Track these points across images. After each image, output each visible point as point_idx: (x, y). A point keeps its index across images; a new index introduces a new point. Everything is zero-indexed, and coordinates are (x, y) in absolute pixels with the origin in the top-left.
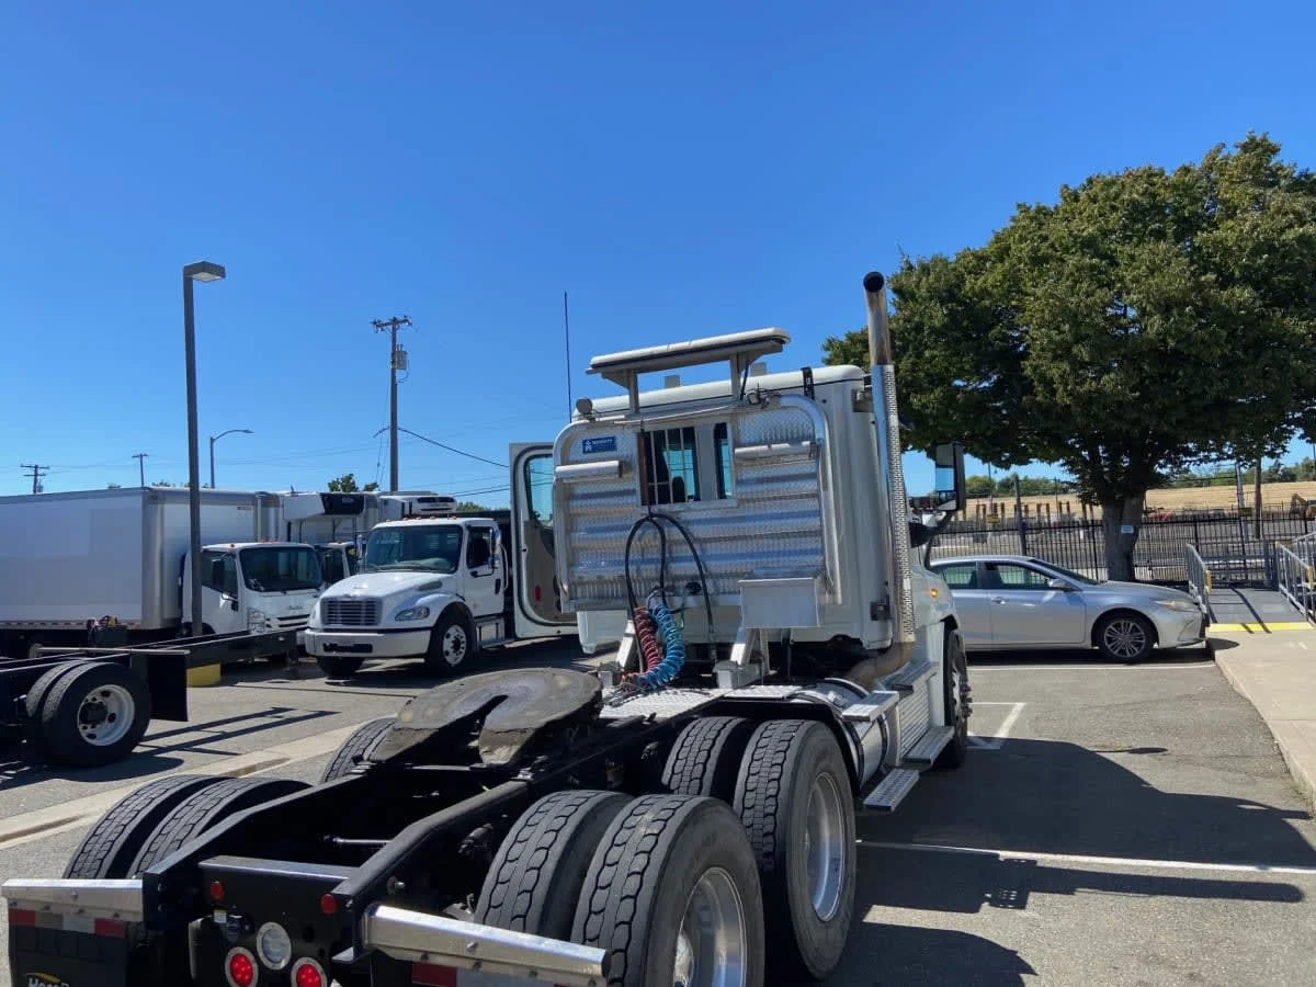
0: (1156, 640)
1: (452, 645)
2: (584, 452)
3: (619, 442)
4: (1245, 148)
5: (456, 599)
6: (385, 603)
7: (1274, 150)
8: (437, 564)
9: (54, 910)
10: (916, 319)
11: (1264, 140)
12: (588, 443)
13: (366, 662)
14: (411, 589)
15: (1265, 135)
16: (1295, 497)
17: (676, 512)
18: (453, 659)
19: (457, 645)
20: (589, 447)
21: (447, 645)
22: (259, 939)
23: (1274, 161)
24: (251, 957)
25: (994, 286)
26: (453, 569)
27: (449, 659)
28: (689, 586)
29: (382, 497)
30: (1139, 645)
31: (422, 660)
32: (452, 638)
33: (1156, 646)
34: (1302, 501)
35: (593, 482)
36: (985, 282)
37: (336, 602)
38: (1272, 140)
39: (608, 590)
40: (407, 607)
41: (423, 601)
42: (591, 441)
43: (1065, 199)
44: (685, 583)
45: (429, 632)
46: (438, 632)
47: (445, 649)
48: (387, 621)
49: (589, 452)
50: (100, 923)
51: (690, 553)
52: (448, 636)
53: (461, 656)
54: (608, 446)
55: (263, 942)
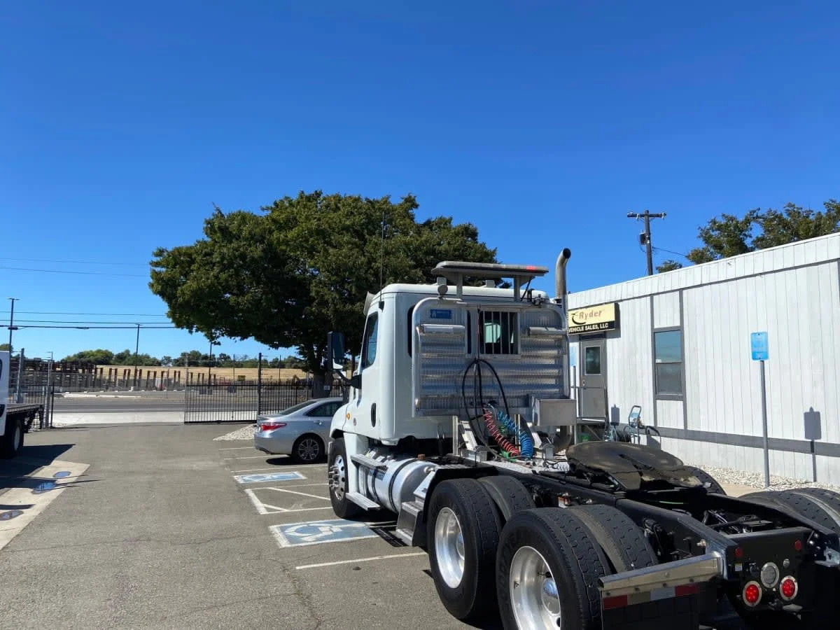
2: (431, 317)
4: (405, 200)
9: (642, 589)
11: (414, 200)
15: (415, 197)
16: (295, 377)
20: (434, 314)
22: (762, 573)
24: (757, 585)
34: (298, 379)
38: (417, 202)
43: (302, 198)
50: (678, 589)
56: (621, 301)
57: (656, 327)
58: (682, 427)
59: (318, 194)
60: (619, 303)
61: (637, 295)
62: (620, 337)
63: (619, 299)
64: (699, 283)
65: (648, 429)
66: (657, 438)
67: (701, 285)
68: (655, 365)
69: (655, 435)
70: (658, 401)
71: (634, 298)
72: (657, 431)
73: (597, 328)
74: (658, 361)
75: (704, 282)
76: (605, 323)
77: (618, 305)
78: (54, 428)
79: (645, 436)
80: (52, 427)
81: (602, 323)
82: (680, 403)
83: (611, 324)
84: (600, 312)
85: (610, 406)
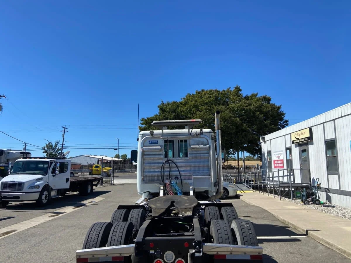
0: (229, 195)
1: (45, 197)
2: (149, 144)
3: (159, 142)
4: (236, 88)
5: (47, 183)
6: (26, 184)
7: (241, 90)
8: (40, 172)
9: (95, 256)
10: (166, 116)
11: (239, 88)
12: (150, 142)
13: (10, 203)
14: (33, 180)
15: (240, 86)
17: (173, 160)
18: (44, 201)
19: (46, 196)
20: (150, 143)
21: (43, 197)
22: (165, 256)
23: (240, 92)
24: (162, 261)
25: (185, 110)
26: (46, 174)
27: (43, 201)
28: (175, 178)
29: (7, 151)
30: (225, 195)
31: (35, 202)
32: (45, 195)
33: (228, 196)
35: (153, 151)
36: (183, 109)
37: (7, 183)
38: (241, 88)
39: (154, 178)
40: (32, 185)
41: (37, 184)
42: (151, 141)
43: (197, 93)
44: (175, 177)
45: (39, 193)
46: (41, 193)
47: (43, 198)
48: (25, 189)
49: (150, 144)
50: (113, 258)
51: (177, 170)
52: (44, 194)
53: (46, 201)
54: (156, 143)
55: (166, 256)
56: (313, 126)
57: (326, 139)
58: (338, 189)
59: (203, 91)
60: (312, 128)
61: (318, 124)
62: (313, 144)
63: (311, 126)
64: (341, 116)
65: (326, 189)
66: (329, 194)
67: (342, 117)
68: (327, 157)
69: (329, 193)
70: (329, 175)
71: (317, 125)
72: (329, 190)
73: (304, 140)
74: (328, 156)
75: (342, 116)
76: (306, 138)
77: (312, 129)
78: (114, 185)
79: (325, 193)
80: (113, 185)
81: (305, 138)
82: (337, 176)
83: (309, 138)
84: (304, 132)
85: (312, 178)
